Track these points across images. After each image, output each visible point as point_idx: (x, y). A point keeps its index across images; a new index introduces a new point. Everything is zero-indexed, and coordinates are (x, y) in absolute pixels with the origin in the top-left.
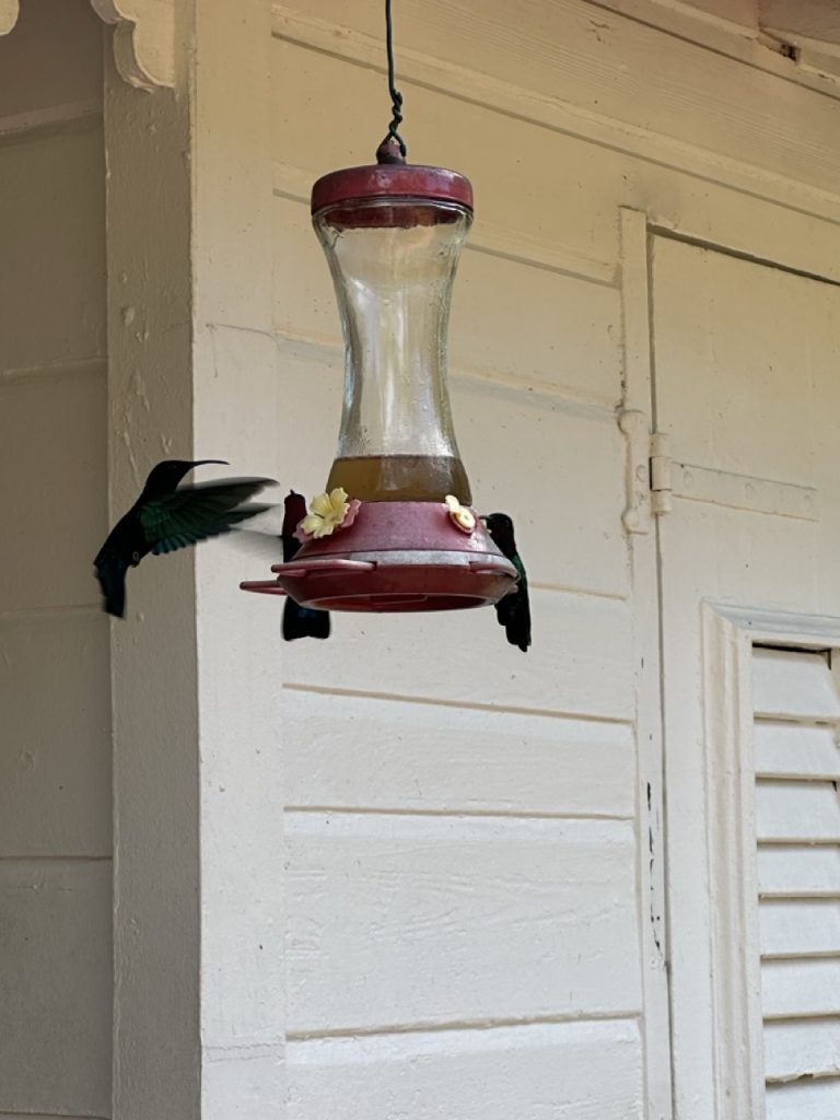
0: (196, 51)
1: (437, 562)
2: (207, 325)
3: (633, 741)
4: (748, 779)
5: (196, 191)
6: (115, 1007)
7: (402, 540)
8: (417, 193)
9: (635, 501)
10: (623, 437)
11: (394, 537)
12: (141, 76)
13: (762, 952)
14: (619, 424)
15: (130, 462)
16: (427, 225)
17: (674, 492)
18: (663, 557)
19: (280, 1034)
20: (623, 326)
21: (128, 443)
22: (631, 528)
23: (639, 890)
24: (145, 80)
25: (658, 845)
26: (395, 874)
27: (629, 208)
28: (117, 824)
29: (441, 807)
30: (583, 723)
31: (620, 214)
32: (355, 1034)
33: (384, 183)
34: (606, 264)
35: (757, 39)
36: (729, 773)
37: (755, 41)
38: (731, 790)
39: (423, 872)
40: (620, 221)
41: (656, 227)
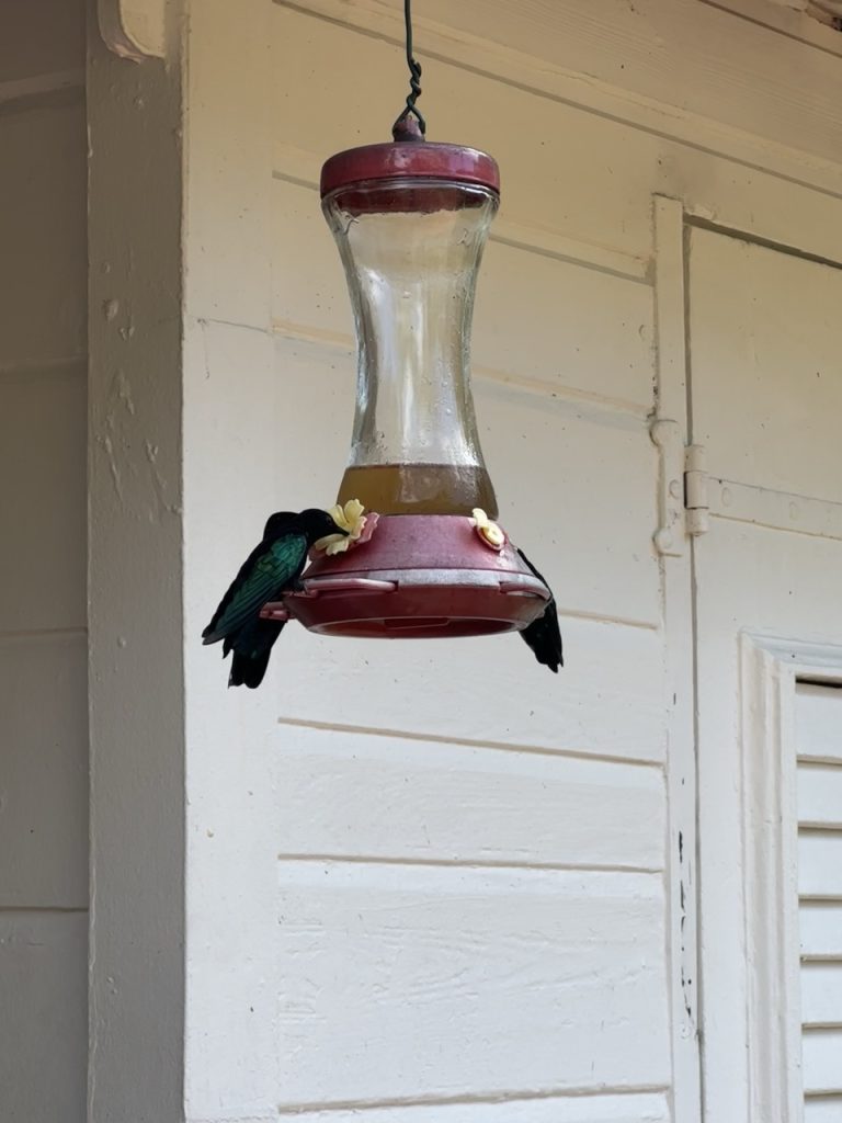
0: (189, 16)
1: (464, 582)
2: (199, 321)
3: (663, 785)
4: (790, 829)
5: (188, 172)
6: (90, 1073)
7: (425, 558)
8: (440, 174)
9: (669, 518)
10: (655, 449)
11: (416, 554)
12: (128, 44)
13: (804, 1020)
14: (651, 435)
15: (111, 470)
16: (451, 210)
17: (710, 511)
18: (698, 582)
19: (272, 1106)
20: (656, 326)
21: (110, 450)
22: (665, 551)
23: (668, 950)
24: (133, 48)
25: (690, 900)
26: (399, 931)
27: (664, 196)
28: (94, 872)
29: (451, 856)
30: (608, 765)
31: (653, 203)
32: (354, 1107)
33: (401, 162)
34: (638, 258)
35: (806, 11)
36: (768, 822)
37: (803, 13)
38: (772, 840)
39: (431, 929)
40: (654, 210)
41: (693, 216)
